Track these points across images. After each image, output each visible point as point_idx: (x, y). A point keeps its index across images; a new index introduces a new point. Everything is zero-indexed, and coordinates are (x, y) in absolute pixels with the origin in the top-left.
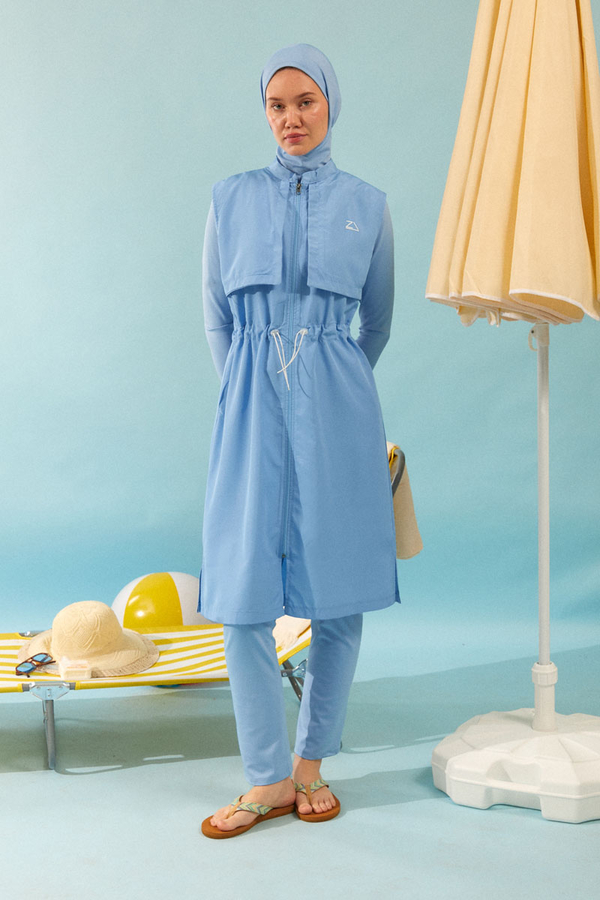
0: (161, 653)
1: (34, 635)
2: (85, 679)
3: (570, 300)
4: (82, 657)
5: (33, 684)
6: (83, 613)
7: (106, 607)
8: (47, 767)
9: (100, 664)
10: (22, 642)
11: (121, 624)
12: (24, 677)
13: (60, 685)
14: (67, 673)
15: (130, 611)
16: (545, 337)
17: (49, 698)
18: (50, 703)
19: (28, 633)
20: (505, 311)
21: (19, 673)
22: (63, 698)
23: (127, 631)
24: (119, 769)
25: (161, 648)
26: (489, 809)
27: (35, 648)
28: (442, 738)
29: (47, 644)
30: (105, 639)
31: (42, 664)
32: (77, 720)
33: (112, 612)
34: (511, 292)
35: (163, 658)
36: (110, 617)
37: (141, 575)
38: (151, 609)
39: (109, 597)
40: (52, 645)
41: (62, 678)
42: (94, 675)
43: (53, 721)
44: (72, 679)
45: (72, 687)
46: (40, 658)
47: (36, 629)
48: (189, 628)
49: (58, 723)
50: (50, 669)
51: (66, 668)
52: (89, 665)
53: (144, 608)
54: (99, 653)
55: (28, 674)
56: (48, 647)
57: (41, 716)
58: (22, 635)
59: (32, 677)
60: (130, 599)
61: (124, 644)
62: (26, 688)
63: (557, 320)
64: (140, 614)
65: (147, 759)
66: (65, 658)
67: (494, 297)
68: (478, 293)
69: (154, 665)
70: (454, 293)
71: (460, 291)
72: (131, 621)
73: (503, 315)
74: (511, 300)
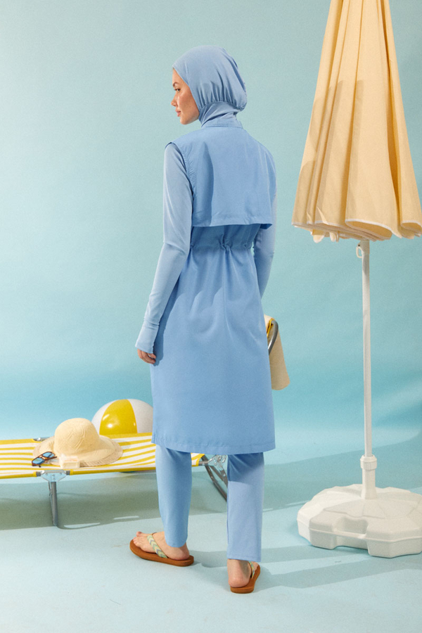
0: (124, 451)
1: (42, 440)
2: (76, 468)
3: (383, 226)
4: (72, 454)
5: (43, 472)
6: (75, 425)
7: (89, 422)
8: (52, 524)
9: (86, 458)
10: (35, 444)
11: (98, 431)
12: (38, 467)
13: (60, 472)
14: (65, 464)
15: (104, 423)
16: (367, 249)
17: (53, 481)
18: (55, 484)
19: (39, 439)
20: (342, 233)
21: (34, 465)
22: (63, 480)
23: (102, 437)
25: (124, 447)
26: (334, 549)
27: (44, 449)
28: (304, 504)
29: (52, 446)
30: (87, 442)
31: (48, 459)
32: (69, 494)
33: (92, 425)
34: (346, 220)
35: (125, 454)
36: (92, 427)
37: (110, 401)
38: (117, 422)
39: (90, 415)
40: (55, 446)
41: (62, 468)
42: (82, 465)
43: (56, 494)
44: (68, 468)
45: (68, 473)
46: (47, 455)
47: (44, 436)
48: (141, 435)
49: (58, 496)
50: (54, 462)
51: (62, 461)
52: (77, 459)
53: (112, 422)
54: (83, 452)
55: (40, 465)
56: (52, 448)
57: (47, 492)
58: (36, 440)
59: (42, 467)
60: (104, 415)
61: (99, 445)
62: (38, 474)
63: (375, 238)
64: (110, 426)
65: (116, 519)
66: (63, 455)
67: (335, 224)
68: (325, 222)
69: (120, 458)
70: (310, 222)
71: (314, 220)
72: (104, 431)
73: (341, 235)
74: (346, 225)
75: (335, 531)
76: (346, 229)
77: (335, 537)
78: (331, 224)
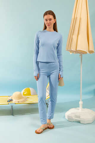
1: (10, 96)
3: (85, 51)
4: (17, 99)
6: (17, 93)
7: (20, 93)
8: (11, 115)
9: (20, 100)
11: (22, 94)
16: (82, 56)
18: (12, 106)
23: (23, 96)
25: (28, 98)
26: (73, 122)
27: (10, 98)
29: (12, 98)
30: (20, 97)
31: (11, 100)
34: (77, 49)
35: (28, 100)
37: (24, 88)
38: (27, 93)
39: (21, 91)
41: (14, 102)
42: (18, 102)
44: (15, 103)
45: (15, 104)
48: (32, 96)
49: (13, 109)
51: (14, 101)
55: (9, 102)
57: (11, 108)
58: (8, 96)
60: (24, 91)
61: (22, 98)
62: (9, 104)
63: (83, 53)
64: (25, 93)
65: (25, 114)
67: (75, 50)
68: (72, 50)
70: (69, 50)
74: (77, 51)
76: (77, 52)
77: (73, 119)
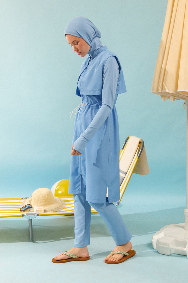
0: (66, 205)
1: (26, 198)
2: (42, 213)
4: (41, 206)
5: (26, 214)
6: (42, 191)
7: (49, 190)
8: (30, 241)
9: (47, 208)
10: (22, 201)
11: (54, 194)
12: (23, 212)
13: (34, 214)
14: (37, 211)
15: (57, 191)
17: (30, 219)
19: (24, 198)
20: (176, 96)
21: (21, 211)
22: (35, 219)
24: (53, 241)
25: (66, 203)
26: (170, 255)
27: (26, 203)
28: (155, 233)
29: (30, 201)
30: (48, 200)
31: (28, 208)
32: (39, 226)
33: (51, 191)
34: (178, 90)
35: (67, 206)
36: (50, 193)
37: (60, 180)
38: (63, 190)
39: (50, 186)
40: (32, 202)
41: (35, 212)
42: (45, 211)
43: (32, 226)
44: (38, 213)
45: (38, 215)
46: (28, 206)
47: (26, 196)
49: (33, 227)
50: (31, 209)
51: (36, 209)
52: (43, 208)
53: (61, 190)
54: (46, 205)
55: (24, 211)
56: (31, 203)
57: (28, 224)
58: (22, 198)
59: (25, 212)
60: (56, 187)
61: (54, 202)
62: (23, 216)
64: (60, 192)
65: (61, 238)
66: (36, 206)
67: (172, 92)
68: (167, 91)
69: (64, 208)
70: (160, 91)
71: (162, 90)
72: (57, 194)
73: (176, 98)
74: (178, 93)
75: (171, 246)
76: (177, 95)
77: (171, 249)
78: (170, 92)
